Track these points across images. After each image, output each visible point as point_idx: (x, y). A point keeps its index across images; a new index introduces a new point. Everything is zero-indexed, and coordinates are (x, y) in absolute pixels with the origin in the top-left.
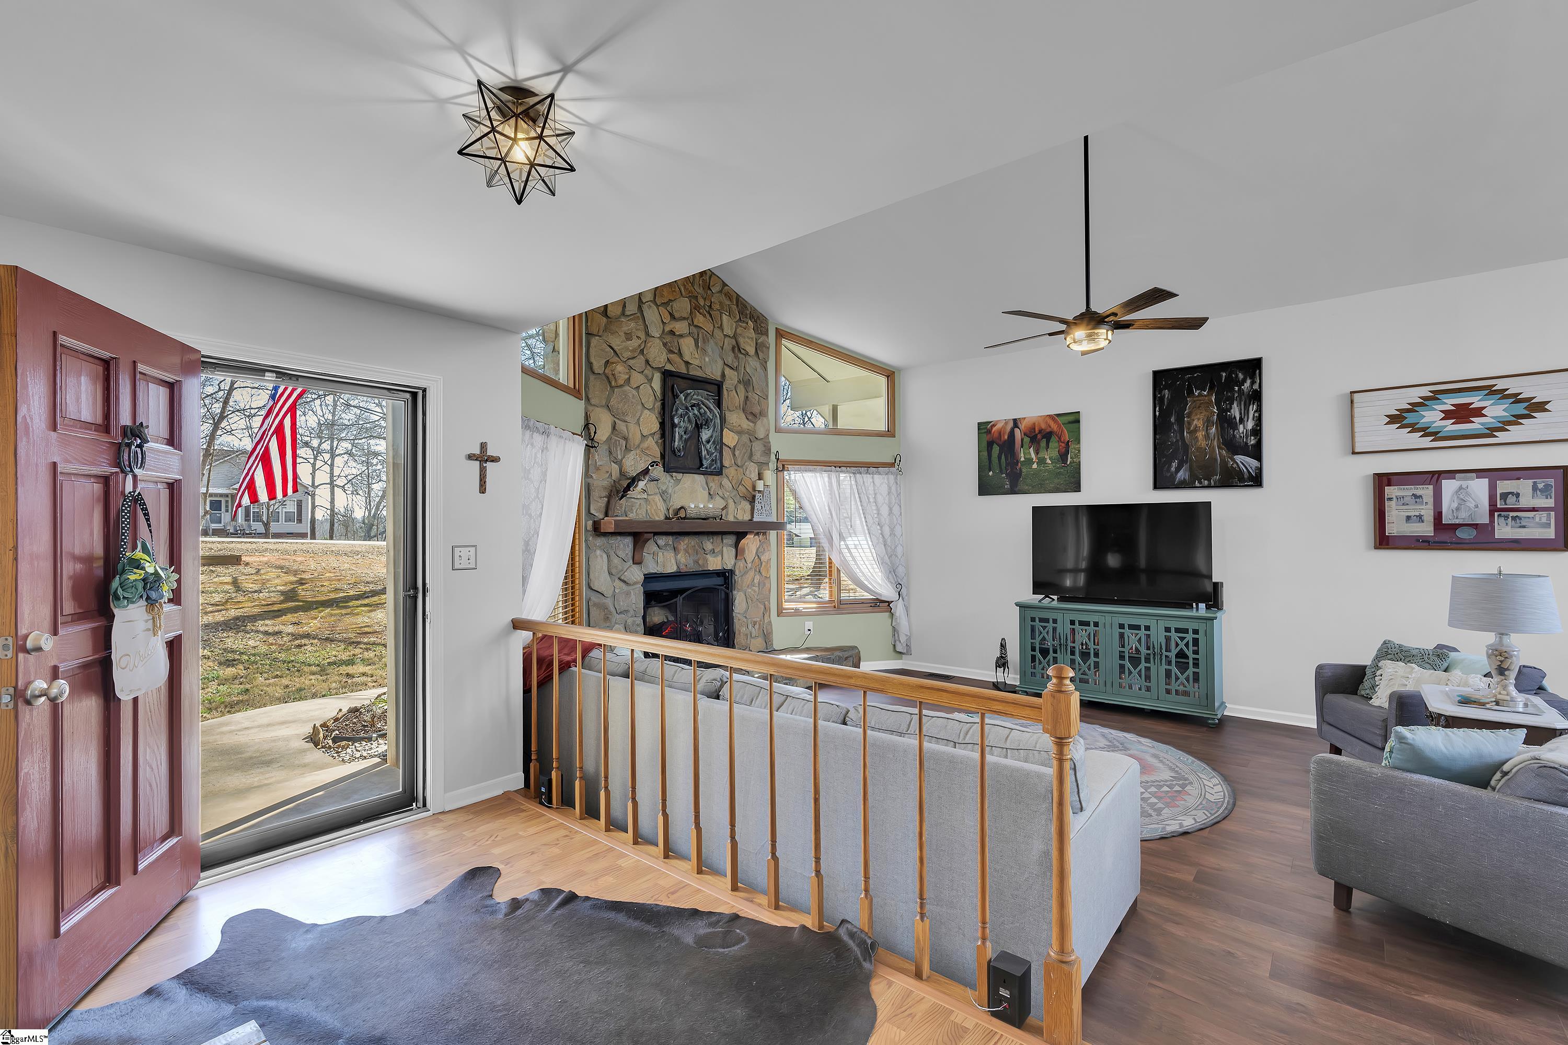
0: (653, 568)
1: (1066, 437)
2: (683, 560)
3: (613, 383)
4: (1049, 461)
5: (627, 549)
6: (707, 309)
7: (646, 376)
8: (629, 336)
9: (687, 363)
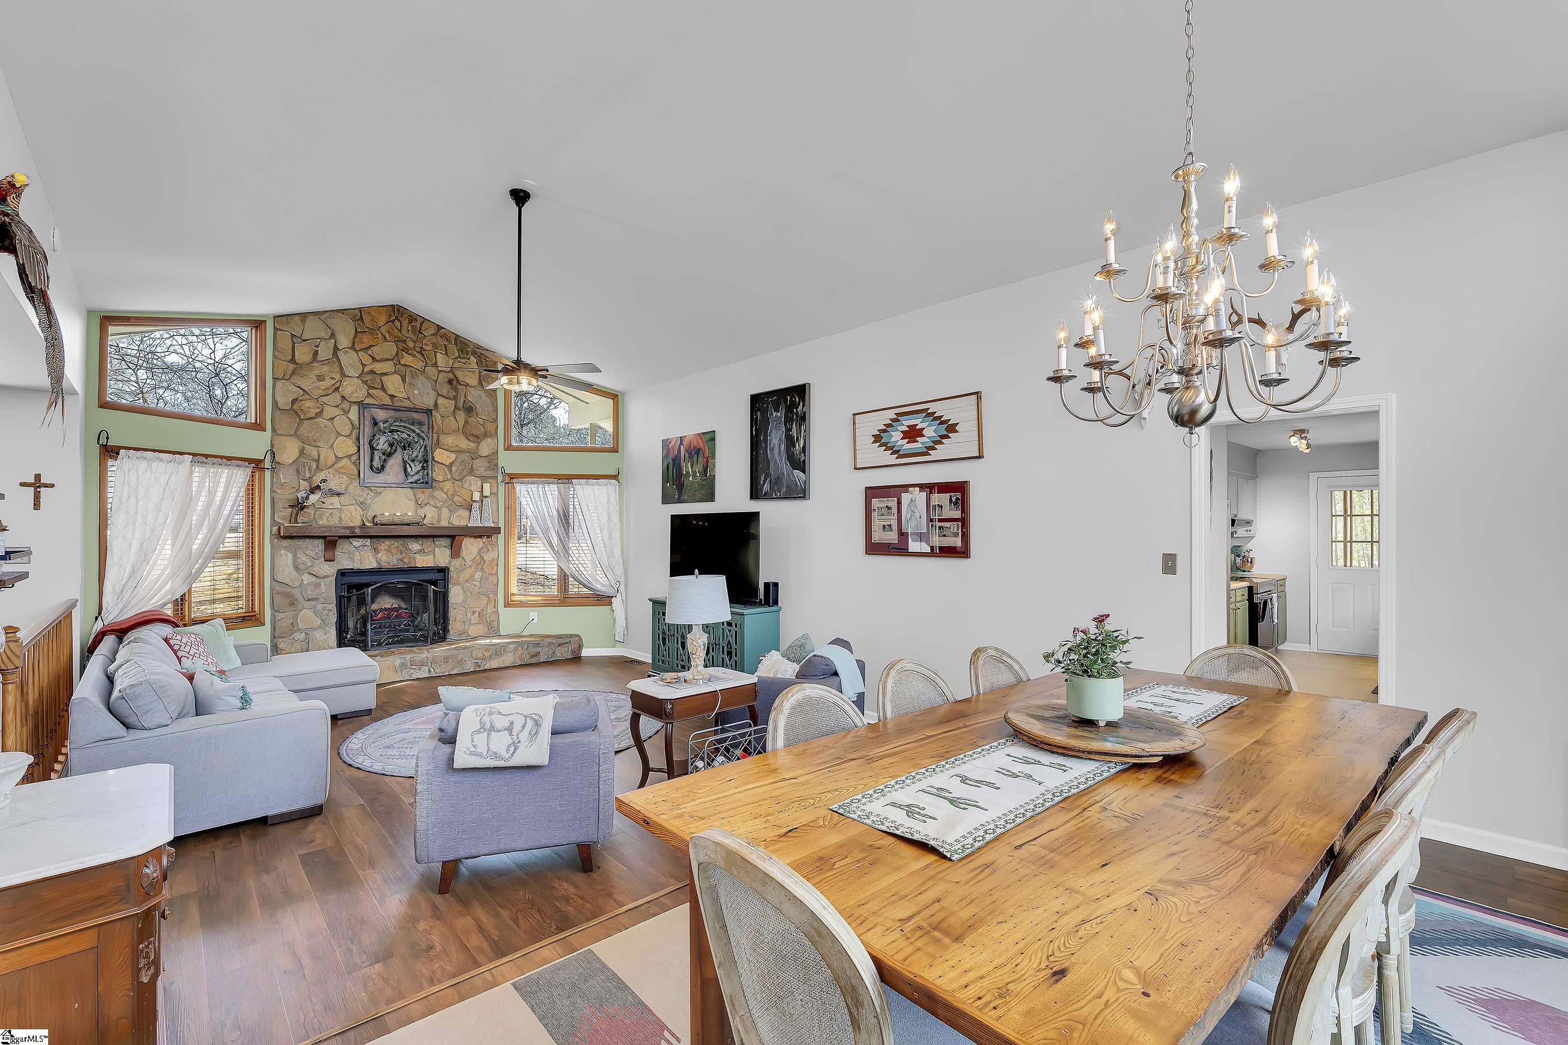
0: (346, 564)
1: (707, 454)
2: (384, 558)
3: (302, 417)
4: (698, 475)
5: (317, 549)
6: (419, 350)
7: (343, 410)
8: (321, 378)
9: (392, 397)
